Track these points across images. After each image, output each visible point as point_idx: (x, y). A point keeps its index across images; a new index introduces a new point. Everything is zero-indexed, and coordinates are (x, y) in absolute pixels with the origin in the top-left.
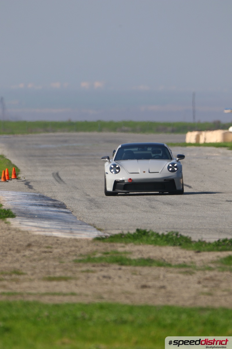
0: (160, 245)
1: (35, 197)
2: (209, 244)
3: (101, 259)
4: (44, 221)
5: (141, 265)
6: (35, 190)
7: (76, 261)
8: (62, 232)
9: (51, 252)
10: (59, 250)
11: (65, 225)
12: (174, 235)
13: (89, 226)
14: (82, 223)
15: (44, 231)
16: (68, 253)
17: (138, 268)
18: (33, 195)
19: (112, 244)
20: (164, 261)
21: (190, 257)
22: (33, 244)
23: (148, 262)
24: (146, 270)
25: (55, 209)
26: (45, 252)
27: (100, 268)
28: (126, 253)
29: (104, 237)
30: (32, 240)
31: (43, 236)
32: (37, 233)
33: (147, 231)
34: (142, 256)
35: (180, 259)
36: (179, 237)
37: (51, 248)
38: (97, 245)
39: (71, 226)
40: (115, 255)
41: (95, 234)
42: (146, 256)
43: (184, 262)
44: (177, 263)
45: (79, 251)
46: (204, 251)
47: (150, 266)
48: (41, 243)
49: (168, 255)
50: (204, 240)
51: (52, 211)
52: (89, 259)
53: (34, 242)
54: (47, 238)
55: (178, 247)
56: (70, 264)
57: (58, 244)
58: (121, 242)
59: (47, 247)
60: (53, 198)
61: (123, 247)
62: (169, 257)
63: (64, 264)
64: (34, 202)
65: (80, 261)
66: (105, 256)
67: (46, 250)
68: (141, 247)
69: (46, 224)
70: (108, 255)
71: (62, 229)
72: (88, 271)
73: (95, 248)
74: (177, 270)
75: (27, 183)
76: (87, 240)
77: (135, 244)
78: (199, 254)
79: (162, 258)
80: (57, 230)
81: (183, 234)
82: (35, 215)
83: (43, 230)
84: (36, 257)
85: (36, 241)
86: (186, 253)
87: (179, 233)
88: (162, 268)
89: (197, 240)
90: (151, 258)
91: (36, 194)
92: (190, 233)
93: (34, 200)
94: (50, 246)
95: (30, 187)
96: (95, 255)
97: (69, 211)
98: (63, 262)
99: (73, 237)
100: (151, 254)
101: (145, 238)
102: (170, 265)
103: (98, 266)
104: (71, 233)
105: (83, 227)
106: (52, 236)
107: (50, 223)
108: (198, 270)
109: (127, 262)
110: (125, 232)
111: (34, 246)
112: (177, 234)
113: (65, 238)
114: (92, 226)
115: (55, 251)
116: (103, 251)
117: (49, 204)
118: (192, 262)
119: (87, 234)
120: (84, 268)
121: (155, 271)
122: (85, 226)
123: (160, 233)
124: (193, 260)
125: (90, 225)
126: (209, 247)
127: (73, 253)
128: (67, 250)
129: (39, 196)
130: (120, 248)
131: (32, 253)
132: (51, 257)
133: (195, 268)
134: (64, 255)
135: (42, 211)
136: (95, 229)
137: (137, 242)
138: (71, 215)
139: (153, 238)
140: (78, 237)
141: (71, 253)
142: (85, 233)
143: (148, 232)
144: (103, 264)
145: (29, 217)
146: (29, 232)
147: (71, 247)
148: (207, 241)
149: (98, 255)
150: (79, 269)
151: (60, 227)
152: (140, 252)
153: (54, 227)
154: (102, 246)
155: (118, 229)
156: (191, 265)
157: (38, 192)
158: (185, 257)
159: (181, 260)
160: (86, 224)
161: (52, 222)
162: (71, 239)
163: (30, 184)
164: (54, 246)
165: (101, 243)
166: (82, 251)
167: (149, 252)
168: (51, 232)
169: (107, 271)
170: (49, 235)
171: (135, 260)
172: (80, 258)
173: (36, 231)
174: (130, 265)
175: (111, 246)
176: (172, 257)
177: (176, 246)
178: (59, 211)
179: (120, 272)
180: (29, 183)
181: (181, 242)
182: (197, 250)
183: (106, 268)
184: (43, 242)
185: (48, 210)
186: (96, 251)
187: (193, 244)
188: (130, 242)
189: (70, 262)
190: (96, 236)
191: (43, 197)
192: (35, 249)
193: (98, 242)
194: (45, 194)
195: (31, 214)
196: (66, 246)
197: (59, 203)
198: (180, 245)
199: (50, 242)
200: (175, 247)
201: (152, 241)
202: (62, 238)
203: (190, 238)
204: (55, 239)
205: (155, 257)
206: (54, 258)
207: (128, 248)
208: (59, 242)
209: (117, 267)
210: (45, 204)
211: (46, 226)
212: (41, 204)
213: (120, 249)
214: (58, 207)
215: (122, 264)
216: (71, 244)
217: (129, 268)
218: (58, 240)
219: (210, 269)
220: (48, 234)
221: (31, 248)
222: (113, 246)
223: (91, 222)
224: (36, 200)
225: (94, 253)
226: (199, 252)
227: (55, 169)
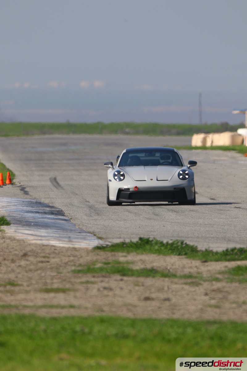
0: (164, 254)
1: (31, 204)
2: (217, 253)
3: (101, 269)
4: (41, 229)
5: (143, 276)
6: (31, 196)
7: (74, 272)
8: (59, 240)
9: (48, 262)
10: (57, 260)
11: (63, 233)
12: (179, 244)
13: (88, 234)
14: (81, 231)
15: (41, 240)
16: (66, 264)
17: (141, 279)
18: (29, 202)
19: (113, 253)
20: (169, 271)
21: (196, 267)
22: (29, 254)
23: (152, 272)
24: (149, 281)
25: (52, 216)
26: (42, 262)
27: (101, 279)
28: (128, 262)
29: (105, 246)
30: (28, 249)
31: (40, 245)
32: (34, 242)
33: (151, 239)
34: (145, 267)
35: (185, 270)
36: (184, 245)
37: (48, 258)
38: (98, 255)
39: (70, 234)
40: (116, 266)
41: (96, 243)
42: (149, 266)
43: (190, 273)
44: (182, 274)
45: (78, 260)
46: (211, 261)
47: (154, 277)
48: (38, 252)
49: (172, 265)
50: (211, 249)
51: (49, 218)
52: (89, 269)
53: (30, 251)
54: (44, 247)
55: (183, 257)
56: (68, 274)
57: (56, 254)
58: (123, 252)
59: (44, 257)
60: (51, 205)
61: (125, 256)
62: (174, 267)
63: (62, 275)
64: (30, 209)
65: (79, 271)
66: (105, 266)
67: (43, 259)
68: (144, 257)
69: (43, 232)
70: (110, 265)
71: (60, 237)
72: (87, 282)
73: (95, 258)
74: (183, 281)
75: (23, 189)
76: (87, 249)
77: (138, 254)
78: (206, 264)
79: (167, 269)
80: (55, 239)
81: (188, 243)
82: (32, 222)
83: (40, 238)
84: (32, 267)
85: (33, 250)
86: (191, 263)
87: (184, 242)
88: (167, 279)
89: (204, 249)
90: (155, 268)
91: (32, 200)
92: (196, 241)
93: (30, 207)
94: (48, 255)
95: (26, 193)
96: (95, 265)
97: (67, 219)
98: (61, 273)
99: (71, 246)
100: (155, 264)
101: (148, 247)
102: (175, 276)
103: (98, 277)
104: (70, 241)
105: (83, 236)
106: (49, 245)
107: (47, 231)
108: (205, 281)
109: (130, 273)
110: (127, 241)
111: (30, 256)
112: (182, 243)
113: (63, 247)
114: (92, 234)
115: (52, 261)
116: (104, 261)
117: (47, 212)
118: (198, 273)
119: (87, 243)
120: (84, 279)
121: (158, 282)
122: (84, 234)
123: (165, 242)
124: (199, 270)
125: (89, 232)
126: (217, 256)
127: (72, 263)
128: (66, 259)
129: (36, 202)
130: (122, 257)
131: (28, 263)
132: (49, 267)
133: (202, 278)
134: (62, 265)
135: (39, 218)
136: (95, 237)
137: (139, 251)
138: (70, 222)
139: (156, 247)
140: (77, 246)
141: (69, 263)
142: (85, 241)
143: (152, 241)
144: (104, 275)
145: (24, 225)
146: (25, 241)
147: (69, 256)
148: (215, 250)
149: (99, 265)
150: (79, 280)
151: (57, 235)
152: (143, 262)
153: (52, 235)
154: (103, 256)
155: (120, 238)
156: (198, 275)
157: (35, 198)
158: (191, 267)
159: (187, 271)
160: (86, 232)
161: (49, 230)
162: (69, 247)
163: (26, 190)
164: (52, 256)
165: (101, 253)
166: (82, 261)
167: (152, 262)
168: (49, 240)
169: (108, 282)
170: (46, 244)
171: (137, 271)
172: (80, 268)
173: (32, 240)
174: (132, 275)
175: (112, 255)
176: (177, 267)
177: (182, 255)
178: (57, 219)
179: (121, 282)
180: (24, 188)
181: (187, 251)
182: (204, 260)
183: (107, 279)
184: (39, 251)
185: (46, 217)
186: (96, 261)
187: (199, 254)
188: (132, 252)
189: (68, 272)
190: (96, 245)
191: (40, 203)
192: (31, 259)
193: (98, 251)
194: (43, 200)
195: (26, 221)
196: (64, 256)
197: (57, 210)
198: (186, 254)
199: (47, 252)
200: (181, 257)
201: (156, 250)
202: (60, 247)
203: (196, 247)
204: (53, 248)
205: (160, 267)
206: (51, 268)
207: (130, 258)
208: (56, 251)
209: (119, 277)
210: (42, 212)
211: (43, 234)
212: (37, 210)
213: (122, 259)
214: (56, 214)
215: (124, 275)
216: (69, 254)
217: (131, 279)
218: (55, 249)
219: (217, 280)
220: (45, 242)
221: (27, 258)
222: (114, 255)
223: (91, 230)
224: (33, 207)
225: (94, 263)
226: (205, 262)
227: (52, 174)
